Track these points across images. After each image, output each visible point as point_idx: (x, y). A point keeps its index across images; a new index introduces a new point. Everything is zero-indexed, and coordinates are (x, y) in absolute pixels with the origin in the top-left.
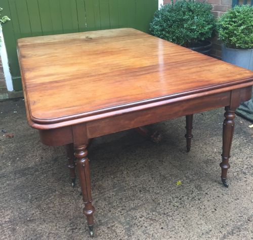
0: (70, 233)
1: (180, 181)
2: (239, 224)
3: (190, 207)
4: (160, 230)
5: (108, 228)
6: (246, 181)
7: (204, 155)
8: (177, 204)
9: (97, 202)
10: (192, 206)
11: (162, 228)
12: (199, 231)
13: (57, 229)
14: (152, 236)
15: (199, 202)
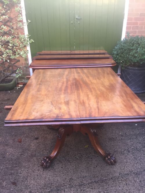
0: (19, 156)
1: (87, 146)
2: (105, 178)
3: (84, 161)
4: (60, 168)
5: (37, 159)
6: (127, 156)
7: (112, 135)
8: (77, 157)
9: (40, 144)
10: (85, 161)
11: (62, 167)
12: (80, 175)
13: (15, 152)
14: (54, 170)
15: (91, 160)
